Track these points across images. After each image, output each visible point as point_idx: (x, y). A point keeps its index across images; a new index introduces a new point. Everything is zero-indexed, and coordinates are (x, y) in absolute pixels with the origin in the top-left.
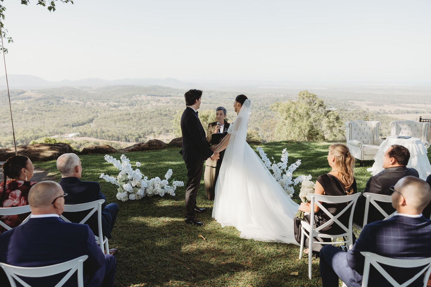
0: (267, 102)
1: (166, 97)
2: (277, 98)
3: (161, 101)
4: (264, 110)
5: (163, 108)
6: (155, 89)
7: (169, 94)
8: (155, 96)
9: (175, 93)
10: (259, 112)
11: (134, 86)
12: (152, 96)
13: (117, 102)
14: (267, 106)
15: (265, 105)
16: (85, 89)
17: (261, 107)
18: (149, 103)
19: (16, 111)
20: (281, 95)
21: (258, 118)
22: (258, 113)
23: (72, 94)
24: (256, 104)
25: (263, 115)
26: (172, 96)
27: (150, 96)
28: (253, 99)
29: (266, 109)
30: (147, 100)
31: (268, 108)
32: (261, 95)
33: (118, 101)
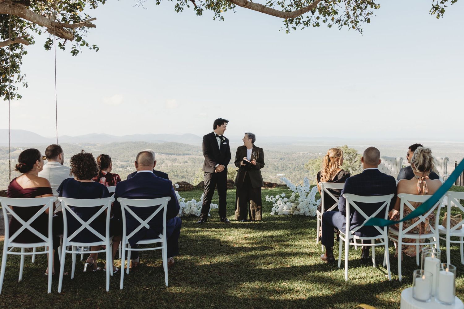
0: (303, 162)
1: (184, 156)
2: (314, 157)
3: (177, 161)
4: (299, 171)
5: (179, 169)
6: (171, 147)
7: (187, 152)
8: (171, 154)
9: (194, 152)
10: (294, 174)
11: (146, 143)
12: (167, 155)
13: (125, 162)
14: (302, 167)
15: (301, 165)
16: (88, 146)
17: (296, 168)
18: (163, 163)
19: (3, 172)
20: (319, 154)
21: (293, 180)
22: (292, 175)
23: (71, 153)
24: (290, 164)
25: (298, 177)
26: (191, 155)
27: (165, 154)
28: (287, 158)
29: (301, 170)
30: (161, 159)
31: (304, 169)
32: (296, 154)
33: (126, 160)
